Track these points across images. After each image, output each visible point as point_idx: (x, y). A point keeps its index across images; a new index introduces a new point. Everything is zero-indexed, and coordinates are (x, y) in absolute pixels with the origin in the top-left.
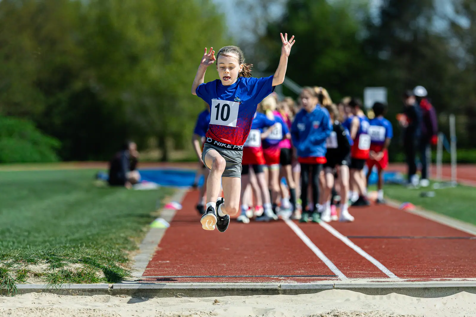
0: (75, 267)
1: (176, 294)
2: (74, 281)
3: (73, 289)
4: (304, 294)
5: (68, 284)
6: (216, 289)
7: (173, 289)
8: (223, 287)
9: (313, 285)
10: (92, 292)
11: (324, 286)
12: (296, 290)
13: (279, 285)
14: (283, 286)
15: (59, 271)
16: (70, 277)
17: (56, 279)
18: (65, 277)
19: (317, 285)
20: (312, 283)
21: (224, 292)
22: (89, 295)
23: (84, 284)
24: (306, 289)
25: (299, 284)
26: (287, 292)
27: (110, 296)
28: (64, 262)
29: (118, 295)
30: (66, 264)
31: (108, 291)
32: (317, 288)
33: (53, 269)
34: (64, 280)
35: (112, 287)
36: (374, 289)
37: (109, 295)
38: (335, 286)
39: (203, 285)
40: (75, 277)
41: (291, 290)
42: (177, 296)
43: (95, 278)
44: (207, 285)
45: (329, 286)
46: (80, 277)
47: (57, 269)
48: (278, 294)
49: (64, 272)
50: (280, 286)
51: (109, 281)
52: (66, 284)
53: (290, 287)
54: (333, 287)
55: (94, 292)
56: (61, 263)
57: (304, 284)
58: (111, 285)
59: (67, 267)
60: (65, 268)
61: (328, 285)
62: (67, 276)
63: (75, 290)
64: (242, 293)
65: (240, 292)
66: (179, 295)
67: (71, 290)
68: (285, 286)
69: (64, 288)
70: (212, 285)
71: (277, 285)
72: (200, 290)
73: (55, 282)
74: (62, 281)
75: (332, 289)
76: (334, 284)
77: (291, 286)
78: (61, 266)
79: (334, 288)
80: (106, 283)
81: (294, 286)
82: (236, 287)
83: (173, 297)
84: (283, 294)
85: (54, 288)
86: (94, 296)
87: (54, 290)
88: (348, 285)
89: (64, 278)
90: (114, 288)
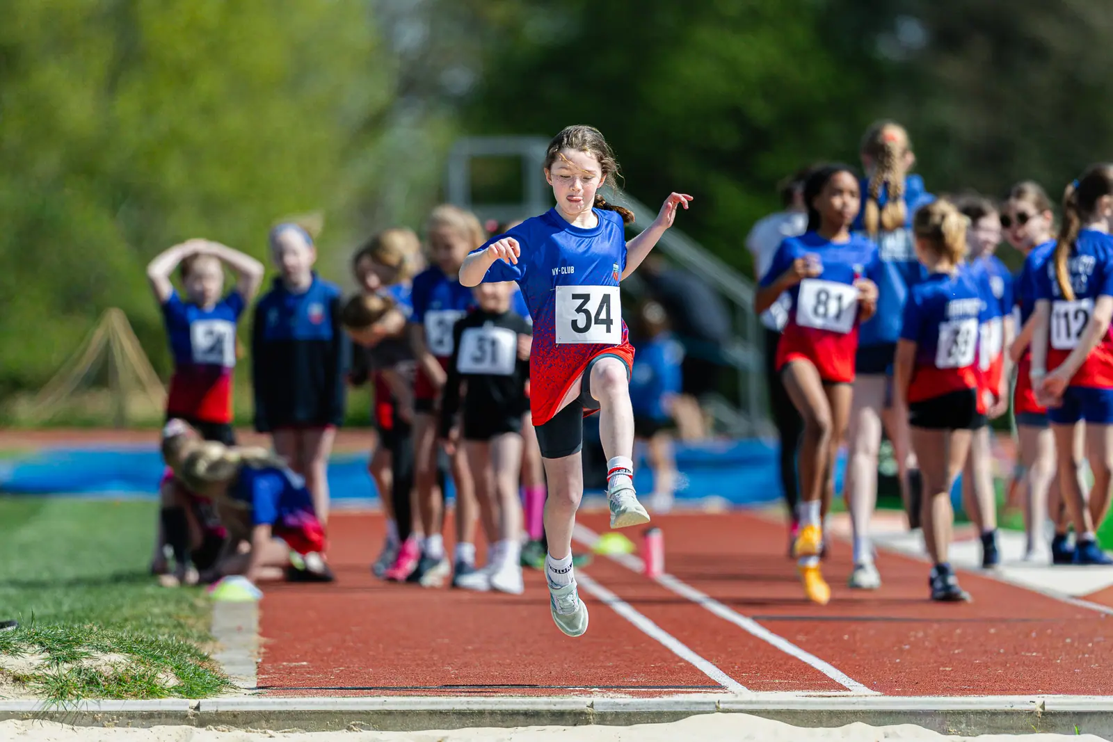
0: (110, 662)
1: (348, 722)
2: (109, 694)
3: (105, 713)
4: (648, 723)
5: (94, 701)
6: (441, 712)
7: (341, 712)
8: (458, 707)
9: (669, 704)
10: (150, 718)
11: (694, 706)
12: (630, 714)
13: (589, 703)
14: (598, 704)
15: (71, 670)
16: (98, 684)
17: (64, 687)
18: (87, 683)
19: (677, 703)
20: (666, 698)
21: (459, 719)
22: (143, 726)
23: (132, 701)
24: (652, 713)
25: (636, 700)
26: (609, 718)
27: (194, 728)
28: (82, 650)
29: (211, 726)
30: (86, 654)
31: (187, 716)
32: (679, 709)
33: (58, 664)
34: (83, 692)
35: (198, 708)
36: (813, 712)
37: (191, 727)
38: (721, 706)
39: (410, 703)
40: (110, 684)
41: (617, 714)
42: (349, 729)
43: (156, 686)
44: (420, 703)
45: (705, 706)
46: (119, 685)
47: (66, 666)
48: (588, 723)
49: (82, 674)
50: (592, 704)
51: (190, 693)
52: (88, 700)
53: (614, 707)
54: (716, 707)
55: (154, 718)
56: (74, 653)
57: (647, 699)
58: (194, 703)
59: (90, 661)
60: (86, 663)
61: (704, 703)
62: (92, 682)
63: (111, 713)
64: (503, 722)
65: (499, 718)
66: (354, 725)
67: (100, 715)
68: (604, 704)
69: (84, 708)
70: (433, 703)
71: (584, 703)
72: (404, 714)
73: (62, 694)
74: (80, 693)
75: (713, 712)
76: (719, 702)
77: (618, 704)
78: (75, 659)
79: (718, 710)
80: (183, 698)
81: (624, 705)
82: (489, 707)
83: (340, 729)
84: (600, 724)
85: (61, 709)
86: (156, 729)
87: (62, 713)
88: (751, 702)
89: (84, 687)
90: (202, 709)
